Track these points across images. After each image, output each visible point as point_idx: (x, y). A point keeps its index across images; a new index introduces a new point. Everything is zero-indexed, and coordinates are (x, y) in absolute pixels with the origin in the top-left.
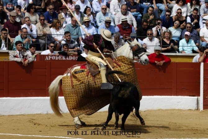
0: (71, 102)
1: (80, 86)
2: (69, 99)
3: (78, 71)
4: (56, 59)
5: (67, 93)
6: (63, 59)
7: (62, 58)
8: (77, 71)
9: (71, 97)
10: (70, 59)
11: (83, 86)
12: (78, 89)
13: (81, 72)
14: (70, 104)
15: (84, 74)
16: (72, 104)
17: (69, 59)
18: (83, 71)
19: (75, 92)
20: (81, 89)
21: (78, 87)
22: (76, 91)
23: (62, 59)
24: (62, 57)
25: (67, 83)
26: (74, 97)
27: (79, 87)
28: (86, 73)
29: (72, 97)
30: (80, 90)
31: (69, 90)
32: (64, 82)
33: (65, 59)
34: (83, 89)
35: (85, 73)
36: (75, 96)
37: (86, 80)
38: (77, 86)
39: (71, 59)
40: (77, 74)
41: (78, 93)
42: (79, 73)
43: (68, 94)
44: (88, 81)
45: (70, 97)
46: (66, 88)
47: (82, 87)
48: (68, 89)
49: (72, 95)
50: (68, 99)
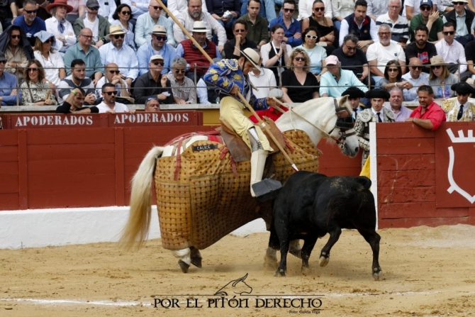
0: (173, 215)
1: (200, 182)
2: (170, 208)
3: (203, 146)
4: (41, 124)
5: (167, 193)
6: (56, 123)
7: (54, 120)
8: (200, 144)
9: (175, 203)
10: (72, 123)
11: (205, 181)
12: (195, 188)
13: (209, 149)
14: (171, 219)
15: (215, 155)
16: (176, 219)
17: (70, 121)
18: (212, 147)
19: (187, 193)
20: (201, 188)
21: (194, 183)
22: (190, 191)
23: (54, 123)
24: (54, 118)
25: (169, 172)
26: (183, 206)
27: (197, 183)
28: (219, 154)
29: (177, 205)
30: (198, 191)
31: (171, 189)
32: (163, 171)
33: (60, 123)
34: (206, 187)
35: (217, 152)
36: (185, 203)
37: (216, 169)
38: (193, 181)
39: (76, 122)
40: (199, 151)
41: (193, 196)
42: (204, 150)
43: (170, 197)
44: (218, 171)
45: (173, 205)
46: (166, 184)
47: (203, 183)
48: (169, 186)
49: (177, 200)
50: (168, 209)
